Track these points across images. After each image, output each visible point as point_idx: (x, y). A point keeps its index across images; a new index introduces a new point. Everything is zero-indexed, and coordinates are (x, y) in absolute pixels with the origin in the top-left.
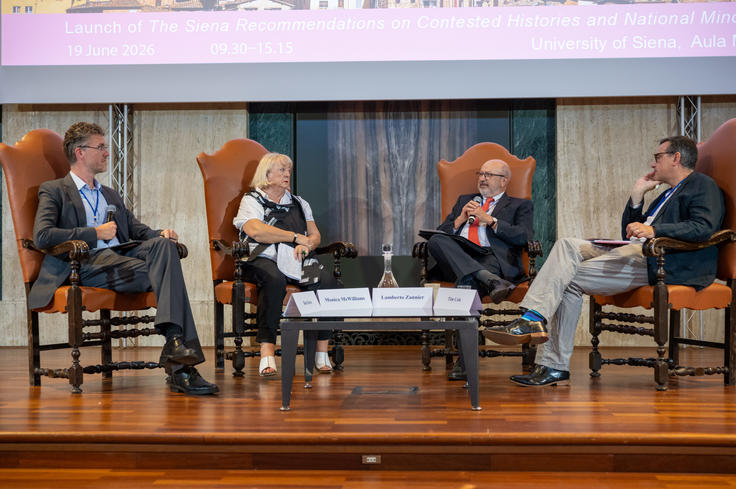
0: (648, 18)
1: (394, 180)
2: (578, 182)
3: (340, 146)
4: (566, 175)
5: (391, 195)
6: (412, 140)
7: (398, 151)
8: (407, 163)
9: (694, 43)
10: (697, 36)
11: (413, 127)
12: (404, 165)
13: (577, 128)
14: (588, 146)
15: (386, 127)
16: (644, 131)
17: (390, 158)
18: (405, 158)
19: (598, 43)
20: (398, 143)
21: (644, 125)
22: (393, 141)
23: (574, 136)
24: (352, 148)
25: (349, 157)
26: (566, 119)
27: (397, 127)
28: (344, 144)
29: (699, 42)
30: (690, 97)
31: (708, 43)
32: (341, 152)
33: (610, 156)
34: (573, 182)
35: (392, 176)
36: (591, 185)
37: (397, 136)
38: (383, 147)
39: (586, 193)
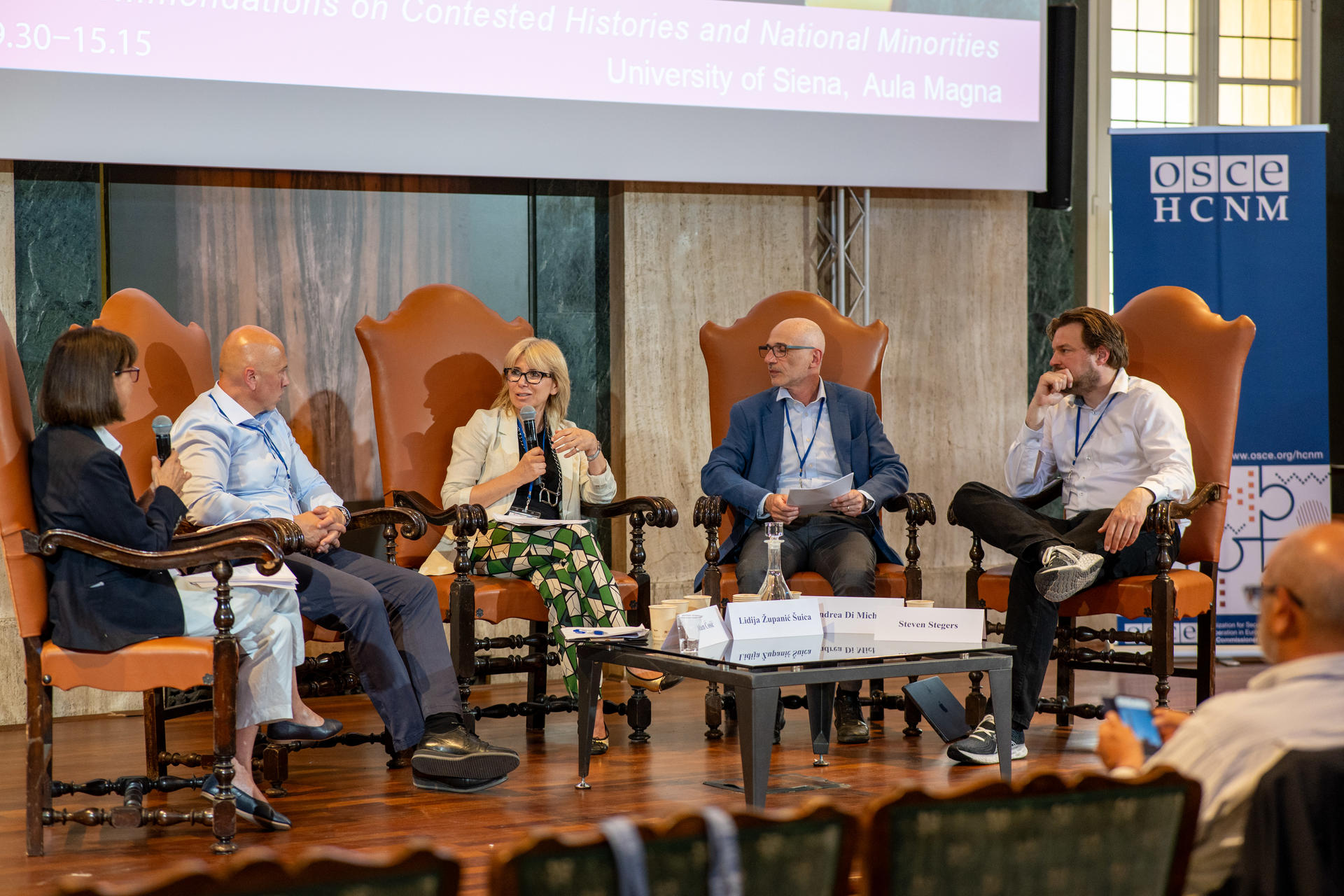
0: (797, 34)
1: (313, 337)
2: (658, 347)
3: (204, 261)
4: (640, 333)
5: (308, 371)
6: (348, 252)
7: (322, 276)
8: (338, 302)
9: (868, 87)
10: (872, 75)
11: (349, 224)
12: (332, 305)
13: (658, 238)
14: (677, 276)
15: (297, 222)
16: (768, 247)
17: (305, 290)
18: (333, 292)
19: (718, 76)
20: (320, 258)
21: (767, 238)
22: (311, 252)
23: (652, 255)
24: (227, 266)
25: (221, 286)
26: (639, 221)
27: (318, 221)
28: (212, 258)
29: (875, 87)
30: (852, 188)
31: (888, 91)
32: (205, 274)
33: (713, 296)
34: (652, 346)
35: (308, 330)
36: (682, 354)
37: (319, 243)
38: (290, 264)
39: (674, 368)
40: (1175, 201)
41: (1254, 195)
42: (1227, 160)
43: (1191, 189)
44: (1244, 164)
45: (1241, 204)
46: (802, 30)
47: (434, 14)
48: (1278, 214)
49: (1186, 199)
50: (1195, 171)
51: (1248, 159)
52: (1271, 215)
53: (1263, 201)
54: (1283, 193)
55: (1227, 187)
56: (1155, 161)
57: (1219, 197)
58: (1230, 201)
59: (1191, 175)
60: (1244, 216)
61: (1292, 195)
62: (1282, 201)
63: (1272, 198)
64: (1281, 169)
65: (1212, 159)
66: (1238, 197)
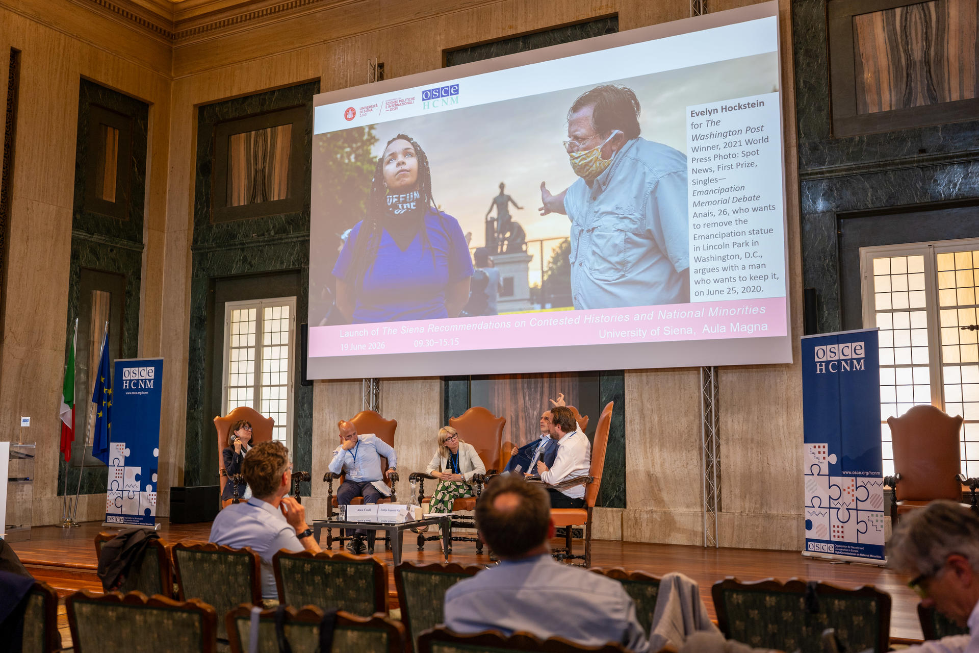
0: (673, 314)
1: (528, 424)
2: (638, 426)
3: (496, 402)
4: (631, 422)
5: (526, 434)
6: (539, 398)
7: (530, 405)
8: (535, 413)
9: (704, 330)
10: (706, 325)
11: (539, 389)
12: (533, 414)
13: (638, 389)
14: (645, 401)
15: (523, 389)
16: (682, 390)
17: (525, 410)
18: (534, 410)
19: (641, 332)
20: (530, 399)
21: (682, 386)
22: (527, 398)
23: (636, 395)
24: (503, 403)
25: (501, 409)
26: (630, 383)
27: (529, 388)
28: (498, 401)
29: (708, 329)
30: (706, 367)
31: (713, 330)
32: (496, 406)
33: (660, 408)
34: (636, 426)
35: (526, 422)
36: (647, 429)
37: (530, 395)
38: (521, 402)
39: (645, 434)
40: (824, 364)
41: (852, 360)
42: (842, 346)
43: (829, 359)
44: (848, 347)
45: (847, 364)
46: (675, 312)
47: (540, 323)
48: (861, 367)
49: (828, 363)
50: (831, 352)
51: (849, 345)
52: (858, 368)
53: (855, 362)
54: (862, 358)
55: (842, 357)
56: (816, 348)
57: (839, 361)
58: (843, 363)
59: (829, 353)
60: (848, 369)
61: (866, 358)
62: (862, 361)
63: (859, 360)
64: (861, 348)
65: (836, 346)
66: (846, 361)
